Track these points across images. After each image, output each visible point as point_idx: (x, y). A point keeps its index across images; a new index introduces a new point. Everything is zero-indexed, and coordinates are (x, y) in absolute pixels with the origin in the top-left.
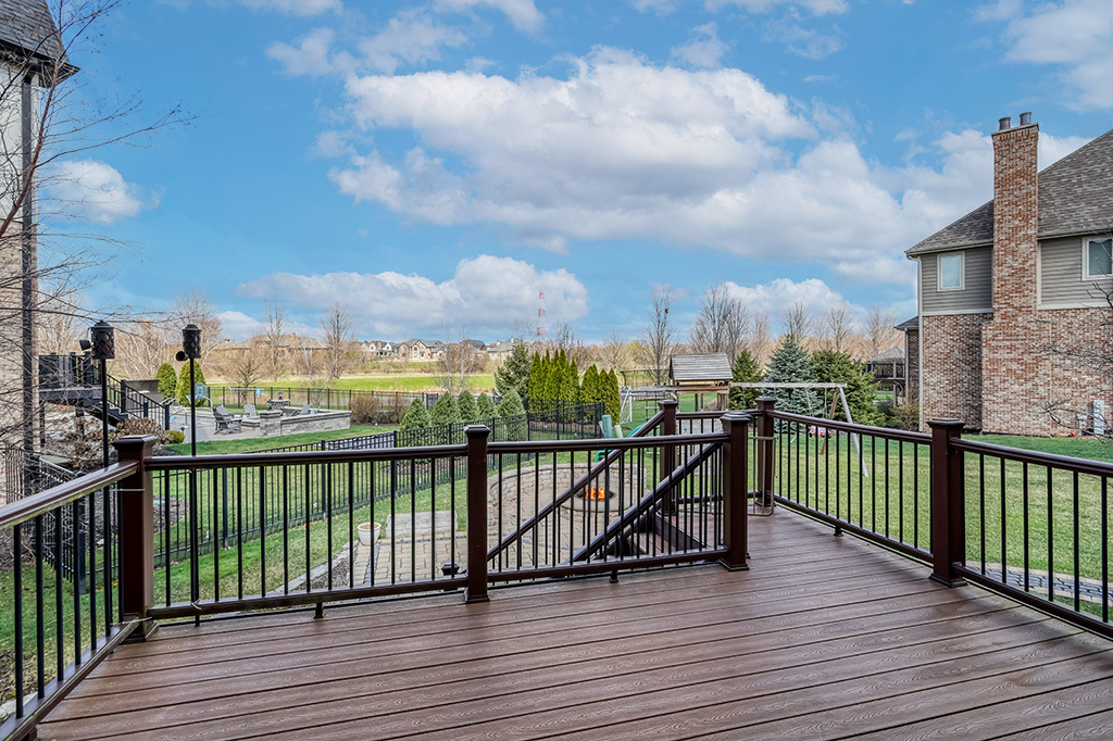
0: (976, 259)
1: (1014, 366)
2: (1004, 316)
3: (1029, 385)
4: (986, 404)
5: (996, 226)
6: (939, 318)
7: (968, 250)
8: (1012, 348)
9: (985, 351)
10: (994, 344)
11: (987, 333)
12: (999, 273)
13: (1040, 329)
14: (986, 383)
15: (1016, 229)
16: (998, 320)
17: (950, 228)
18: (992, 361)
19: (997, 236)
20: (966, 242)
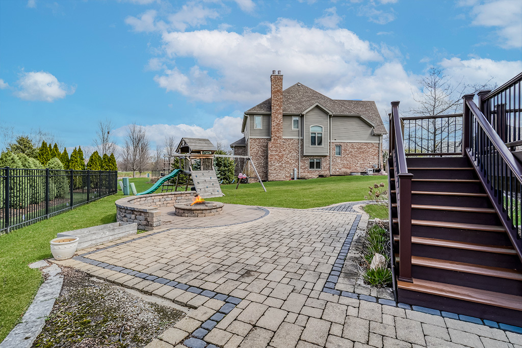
0: (266, 118)
1: (277, 157)
2: (274, 140)
3: (280, 164)
4: (269, 171)
5: (272, 107)
6: (254, 139)
7: (263, 115)
8: (276, 151)
9: (269, 151)
10: (271, 149)
11: (270, 146)
12: (273, 124)
13: (284, 144)
14: (269, 163)
15: (277, 109)
16: (272, 141)
17: (258, 106)
18: (271, 155)
19: (273, 111)
20: (263, 112)
